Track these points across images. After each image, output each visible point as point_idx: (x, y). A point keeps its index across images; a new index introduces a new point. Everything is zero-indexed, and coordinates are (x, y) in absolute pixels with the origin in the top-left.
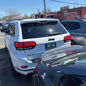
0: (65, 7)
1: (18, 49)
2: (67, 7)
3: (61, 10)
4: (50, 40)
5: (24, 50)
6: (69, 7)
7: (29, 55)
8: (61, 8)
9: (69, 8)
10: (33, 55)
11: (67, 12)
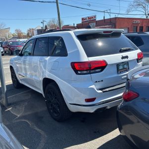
0: (89, 18)
1: (79, 72)
2: (92, 18)
3: (82, 22)
4: (123, 58)
5: (90, 73)
6: (95, 17)
7: (97, 82)
8: (83, 19)
9: (95, 20)
10: (102, 81)
11: (95, 25)
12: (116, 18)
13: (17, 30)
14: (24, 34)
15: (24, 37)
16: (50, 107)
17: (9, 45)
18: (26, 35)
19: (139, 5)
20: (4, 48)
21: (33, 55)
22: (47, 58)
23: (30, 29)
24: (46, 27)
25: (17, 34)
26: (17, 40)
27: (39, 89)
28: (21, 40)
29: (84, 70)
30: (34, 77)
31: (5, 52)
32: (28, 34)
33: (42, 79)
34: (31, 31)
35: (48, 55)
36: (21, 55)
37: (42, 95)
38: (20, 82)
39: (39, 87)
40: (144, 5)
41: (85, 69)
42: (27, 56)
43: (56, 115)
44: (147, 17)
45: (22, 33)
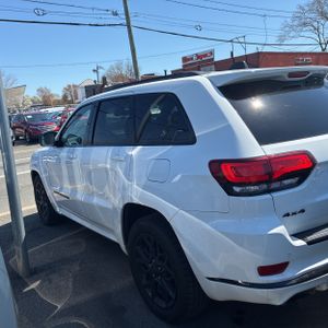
0: (198, 56)
1: (237, 189)
2: (205, 55)
3: (184, 66)
6: (212, 53)
7: (288, 215)
8: (185, 59)
9: (212, 59)
10: (303, 211)
12: (259, 53)
13: (40, 90)
14: (56, 98)
15: (57, 104)
16: (144, 282)
17: (25, 123)
18: (60, 98)
19: (305, 24)
20: (13, 128)
21: (92, 144)
22: (135, 151)
23: (69, 86)
24: (104, 79)
25: (41, 99)
26: (43, 110)
27: (112, 231)
28: (50, 110)
29: (250, 184)
30: (96, 201)
31: (17, 138)
32: (65, 97)
33: (121, 206)
34: (71, 90)
35: (136, 144)
36: (60, 144)
37: (118, 245)
38: (58, 210)
39: (110, 226)
40: (315, 24)
41: (253, 180)
42: (74, 145)
43: (164, 306)
44: (323, 50)
45: (52, 95)
